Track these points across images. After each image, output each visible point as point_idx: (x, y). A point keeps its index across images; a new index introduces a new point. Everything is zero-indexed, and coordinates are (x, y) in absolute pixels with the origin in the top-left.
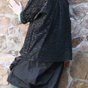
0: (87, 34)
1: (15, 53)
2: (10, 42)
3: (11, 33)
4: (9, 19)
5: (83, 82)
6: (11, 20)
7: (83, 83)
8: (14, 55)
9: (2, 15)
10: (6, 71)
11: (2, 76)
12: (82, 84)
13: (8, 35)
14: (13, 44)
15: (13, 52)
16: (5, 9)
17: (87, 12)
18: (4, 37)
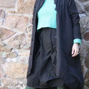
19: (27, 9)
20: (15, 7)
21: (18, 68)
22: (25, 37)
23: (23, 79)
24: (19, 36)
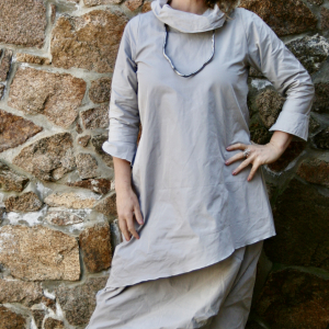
0: (318, 127)
1: (99, 186)
2: (86, 151)
3: (88, 126)
4: (82, 84)
5: (303, 273)
6: (89, 86)
7: (302, 278)
8: (97, 193)
9: (61, 71)
10: (74, 240)
11: (61, 253)
12: (299, 281)
13: (79, 130)
14: (94, 159)
15: (93, 182)
16: (70, 53)
17: (316, 61)
18: (66, 138)
19: (83, 54)
20: (46, 46)
21: (43, 247)
22: (72, 147)
23: (58, 284)
24: (53, 140)
